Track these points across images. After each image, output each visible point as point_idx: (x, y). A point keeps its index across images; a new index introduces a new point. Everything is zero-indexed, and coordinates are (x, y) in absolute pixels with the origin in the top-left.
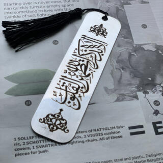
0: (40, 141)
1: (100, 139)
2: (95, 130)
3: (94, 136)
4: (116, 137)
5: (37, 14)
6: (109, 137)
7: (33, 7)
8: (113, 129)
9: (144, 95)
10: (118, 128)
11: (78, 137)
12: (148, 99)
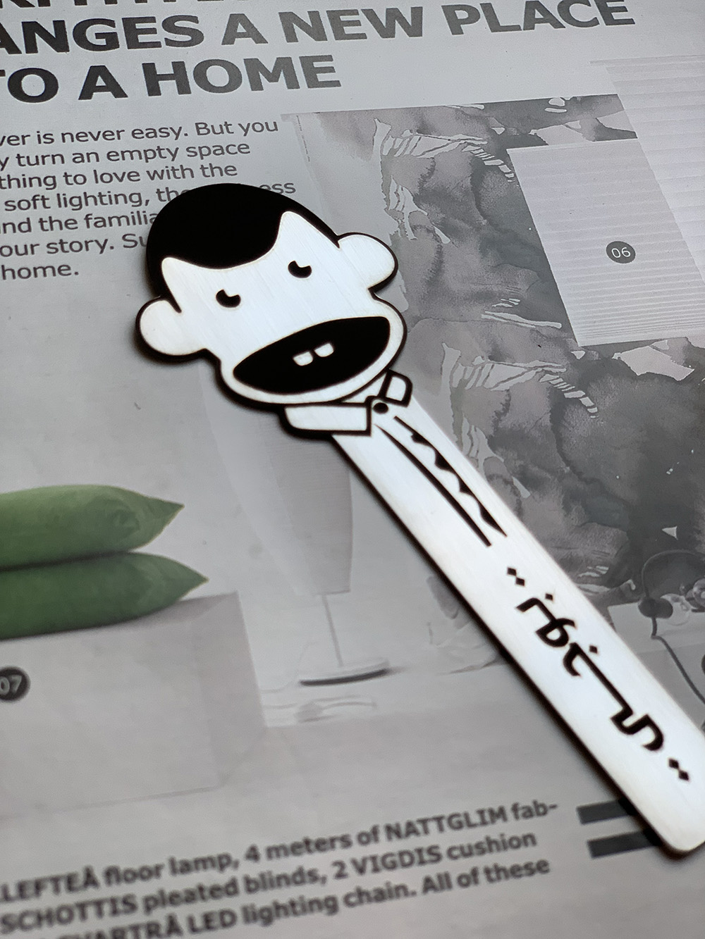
0: (82, 907)
1: (428, 885)
2: (393, 831)
3: (393, 866)
4: (515, 872)
5: (58, 195)
6: (475, 872)
7: (33, 161)
8: (493, 821)
9: (650, 620)
10: (520, 813)
11: (300, 877)
12: (672, 647)
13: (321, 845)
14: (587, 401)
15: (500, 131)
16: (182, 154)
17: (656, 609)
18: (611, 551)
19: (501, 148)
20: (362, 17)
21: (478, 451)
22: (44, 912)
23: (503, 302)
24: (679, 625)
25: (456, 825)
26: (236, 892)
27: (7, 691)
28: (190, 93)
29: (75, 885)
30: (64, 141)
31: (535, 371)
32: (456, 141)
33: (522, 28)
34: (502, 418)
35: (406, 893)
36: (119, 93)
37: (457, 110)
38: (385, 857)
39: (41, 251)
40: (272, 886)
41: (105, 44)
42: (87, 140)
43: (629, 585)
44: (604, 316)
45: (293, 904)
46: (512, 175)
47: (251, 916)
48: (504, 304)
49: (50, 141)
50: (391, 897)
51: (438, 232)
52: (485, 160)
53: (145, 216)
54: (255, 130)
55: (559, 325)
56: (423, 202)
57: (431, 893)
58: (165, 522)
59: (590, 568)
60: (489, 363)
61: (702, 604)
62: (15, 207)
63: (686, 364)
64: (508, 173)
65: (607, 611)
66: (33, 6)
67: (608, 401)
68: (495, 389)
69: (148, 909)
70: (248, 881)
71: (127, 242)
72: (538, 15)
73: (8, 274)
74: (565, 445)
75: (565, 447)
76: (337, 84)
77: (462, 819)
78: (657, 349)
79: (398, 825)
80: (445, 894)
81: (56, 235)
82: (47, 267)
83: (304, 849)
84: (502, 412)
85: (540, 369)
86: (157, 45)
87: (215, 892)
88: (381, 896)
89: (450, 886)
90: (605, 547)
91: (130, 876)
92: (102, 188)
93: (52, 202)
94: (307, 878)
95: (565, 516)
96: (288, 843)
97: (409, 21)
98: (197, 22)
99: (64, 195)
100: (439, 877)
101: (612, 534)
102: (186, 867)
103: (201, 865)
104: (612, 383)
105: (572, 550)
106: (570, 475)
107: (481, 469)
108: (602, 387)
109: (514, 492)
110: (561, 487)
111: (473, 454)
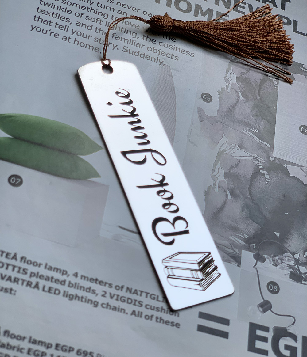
0: (8, 265)
1: (133, 313)
2: (129, 290)
3: (124, 301)
4: (167, 322)
5: (107, 22)
6: (152, 316)
7: (103, 6)
9: (255, 261)
11: (89, 290)
12: (259, 273)
13: (101, 283)
14: (267, 176)
17: (259, 258)
18: (252, 231)
20: (247, 6)
21: (219, 176)
23: (252, 129)
24: (265, 267)
25: (153, 298)
26: (64, 284)
27: (14, 182)
28: (170, 7)
29: (9, 257)
30: (117, 4)
31: (252, 158)
33: (305, 35)
34: (233, 169)
35: (124, 312)
38: (122, 297)
39: (92, 39)
40: (78, 288)
42: (125, 8)
43: (253, 246)
45: (82, 298)
46: (277, 86)
47: (66, 295)
48: (252, 130)
49: (112, 2)
50: (118, 311)
51: (240, 94)
52: (269, 76)
53: (135, 42)
55: (269, 146)
56: (239, 81)
57: (133, 316)
58: (94, 151)
59: (242, 234)
60: (237, 148)
61: (277, 264)
62: (89, 19)
64: (275, 84)
65: (241, 251)
67: (275, 180)
68: (235, 158)
69: (31, 276)
70: (70, 283)
71: (124, 49)
73: (76, 42)
75: (252, 188)
77: (156, 297)
78: (302, 169)
79: (132, 289)
82: (91, 46)
83: (95, 281)
84: (234, 166)
85: (255, 158)
87: (57, 281)
88: (115, 309)
89: (141, 317)
90: (251, 229)
91: (29, 262)
92: (124, 26)
93: (103, 23)
94: (91, 291)
95: (241, 212)
96: (90, 277)
99: (109, 22)
101: (255, 226)
102: (50, 268)
103: (56, 270)
104: (279, 174)
105: (238, 225)
106: (249, 199)
107: (217, 182)
108: (275, 174)
109: (226, 196)
110: (244, 201)
111: (216, 176)
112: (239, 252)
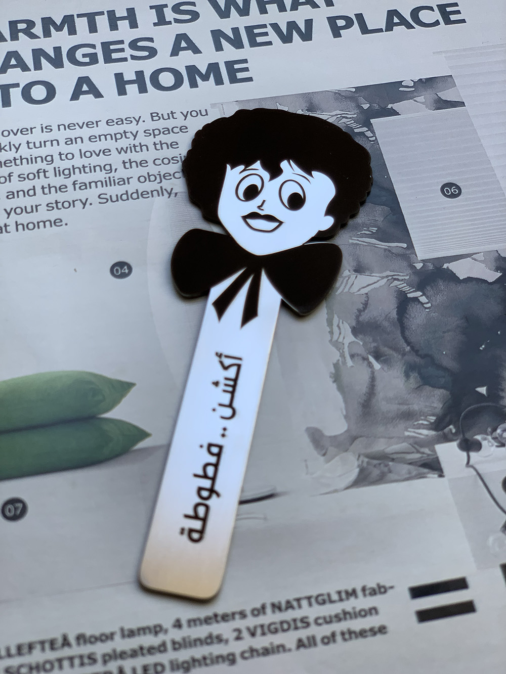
0: (60, 661)
1: (300, 644)
2: (276, 607)
3: (276, 631)
4: (362, 634)
5: (55, 168)
6: (333, 635)
7: (38, 145)
8: (348, 599)
9: (465, 454)
10: (367, 592)
11: (211, 639)
12: (480, 472)
13: (225, 618)
14: (423, 299)
15: (366, 106)
16: (141, 134)
17: (469, 446)
18: (438, 405)
19: (366, 119)
20: (269, 29)
21: (344, 338)
22: (34, 665)
23: (365, 230)
24: (486, 457)
26: (165, 650)
28: (146, 92)
29: (56, 646)
30: (59, 130)
31: (387, 279)
32: (334, 116)
33: (384, 31)
34: (362, 314)
35: (285, 650)
36: (98, 95)
37: (336, 93)
38: (270, 625)
39: (43, 209)
40: (191, 646)
41: (89, 61)
42: (75, 129)
43: (451, 430)
44: (438, 237)
45: (205, 658)
46: (374, 138)
47: (175, 667)
48: (365, 232)
49: (49, 130)
50: (273, 653)
52: (354, 129)
53: (114, 180)
54: (192, 116)
55: (405, 245)
57: (302, 650)
58: (123, 396)
59: (422, 418)
60: (354, 274)
61: (503, 441)
62: (25, 178)
63: (497, 270)
64: (371, 137)
65: (434, 448)
66: (40, 38)
67: (439, 299)
68: (357, 293)
70: (174, 643)
71: (101, 200)
72: (396, 20)
73: (20, 227)
74: (407, 331)
75: (407, 333)
76: (250, 79)
77: (326, 597)
78: (475, 260)
79: (280, 603)
80: (312, 650)
81: (53, 197)
82: (47, 221)
83: (214, 620)
84: (362, 309)
85: (391, 277)
86: (125, 59)
87: (151, 650)
88: (266, 652)
89: (315, 644)
90: (433, 402)
91: (93, 640)
92: (85, 161)
93: (50, 174)
94: (215, 640)
95: (406, 381)
96: (203, 616)
97: (303, 31)
98: (153, 42)
99: (59, 168)
100: (308, 638)
101: (439, 394)
102: (132, 634)
103: (142, 632)
104: (441, 285)
105: (410, 406)
106: (410, 352)
107: (346, 350)
108: (435, 289)
109: (370, 365)
110: (403, 361)
111: (341, 340)
112: (432, 451)
